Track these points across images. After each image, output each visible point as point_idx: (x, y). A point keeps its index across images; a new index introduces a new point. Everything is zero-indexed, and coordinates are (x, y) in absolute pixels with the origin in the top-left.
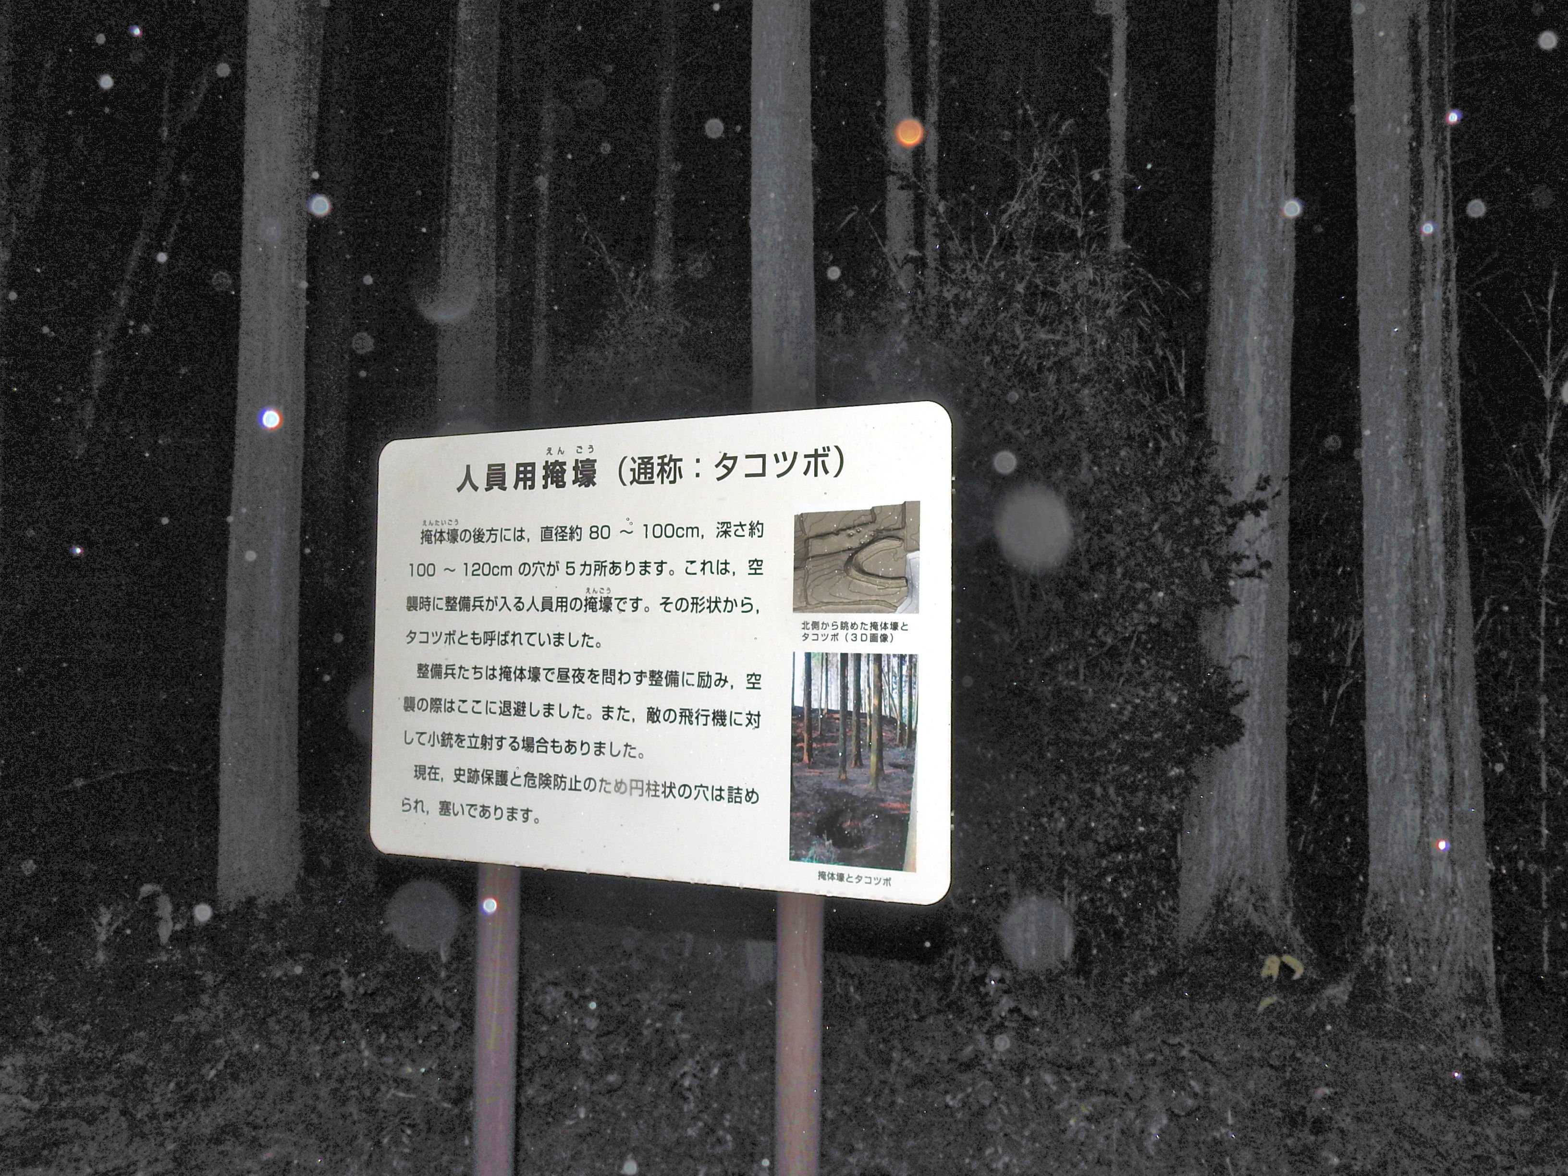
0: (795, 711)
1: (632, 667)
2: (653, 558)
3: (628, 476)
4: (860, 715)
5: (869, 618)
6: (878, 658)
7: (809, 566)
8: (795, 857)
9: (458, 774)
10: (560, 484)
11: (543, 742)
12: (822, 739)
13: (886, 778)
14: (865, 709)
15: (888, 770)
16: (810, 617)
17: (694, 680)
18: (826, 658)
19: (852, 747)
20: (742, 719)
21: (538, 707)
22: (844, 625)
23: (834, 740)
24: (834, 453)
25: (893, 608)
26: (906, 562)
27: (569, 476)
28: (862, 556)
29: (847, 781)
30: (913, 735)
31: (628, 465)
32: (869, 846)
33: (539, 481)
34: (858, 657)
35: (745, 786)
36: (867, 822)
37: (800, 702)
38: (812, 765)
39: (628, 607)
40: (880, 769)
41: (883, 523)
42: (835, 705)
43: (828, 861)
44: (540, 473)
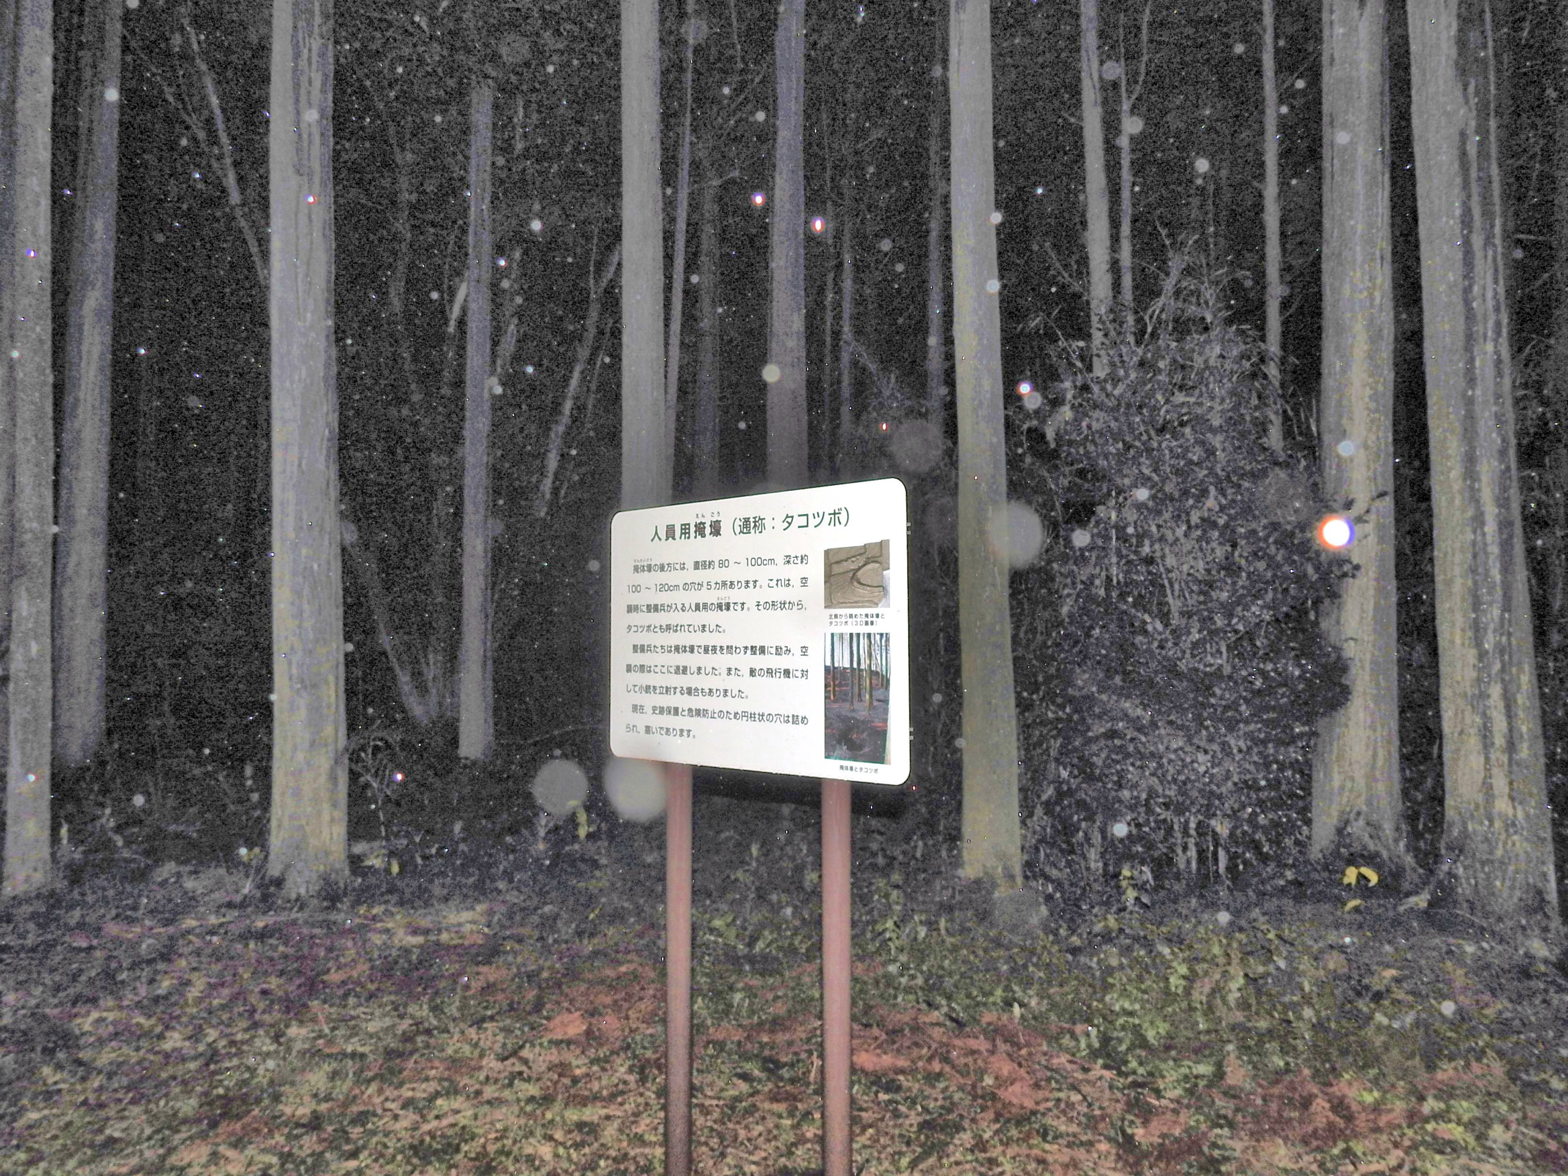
0: (827, 669)
1: (741, 645)
2: (751, 579)
3: (738, 530)
4: (860, 670)
5: (864, 611)
6: (869, 635)
7: (832, 579)
8: (827, 757)
9: (654, 709)
10: (703, 535)
11: (696, 689)
12: (840, 685)
13: (875, 708)
14: (862, 667)
15: (875, 703)
16: (834, 611)
17: (773, 651)
18: (841, 636)
19: (856, 690)
20: (799, 674)
21: (694, 669)
22: (851, 616)
23: (846, 685)
24: (844, 512)
25: (876, 604)
26: (882, 576)
27: (708, 530)
28: (859, 573)
29: (854, 711)
30: (888, 681)
31: (738, 523)
32: (866, 750)
33: (692, 534)
34: (858, 635)
35: (801, 714)
36: (865, 735)
37: (828, 663)
38: (835, 701)
39: (739, 607)
40: (871, 703)
41: (870, 554)
42: (847, 665)
43: (845, 759)
44: (693, 529)
